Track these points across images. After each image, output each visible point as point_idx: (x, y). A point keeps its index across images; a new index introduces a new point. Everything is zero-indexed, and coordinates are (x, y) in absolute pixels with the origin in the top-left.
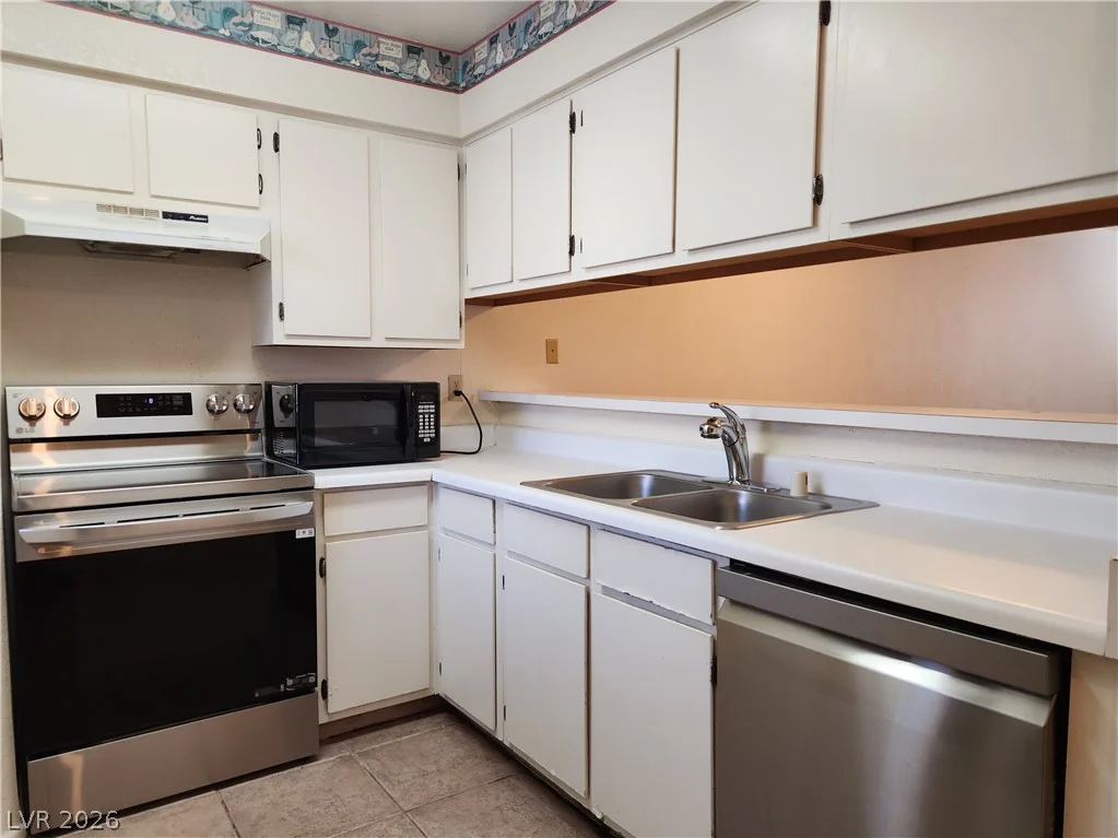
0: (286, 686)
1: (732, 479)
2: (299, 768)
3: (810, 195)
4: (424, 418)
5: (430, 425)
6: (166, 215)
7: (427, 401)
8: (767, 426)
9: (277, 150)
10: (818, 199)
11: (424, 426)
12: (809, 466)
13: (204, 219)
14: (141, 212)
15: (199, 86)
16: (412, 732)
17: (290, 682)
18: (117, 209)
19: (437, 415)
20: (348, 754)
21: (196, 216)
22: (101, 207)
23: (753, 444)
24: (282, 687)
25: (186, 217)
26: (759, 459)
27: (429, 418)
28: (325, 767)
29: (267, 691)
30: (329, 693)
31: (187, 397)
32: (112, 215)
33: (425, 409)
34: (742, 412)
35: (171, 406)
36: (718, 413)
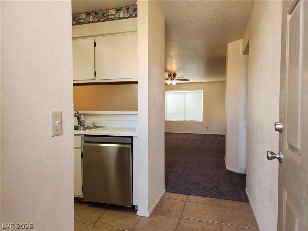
1: (79, 125)
3: (94, 74)
8: (85, 115)
10: (95, 75)
12: (94, 121)
23: (82, 118)
26: (84, 121)
34: (80, 112)
36: (76, 112)
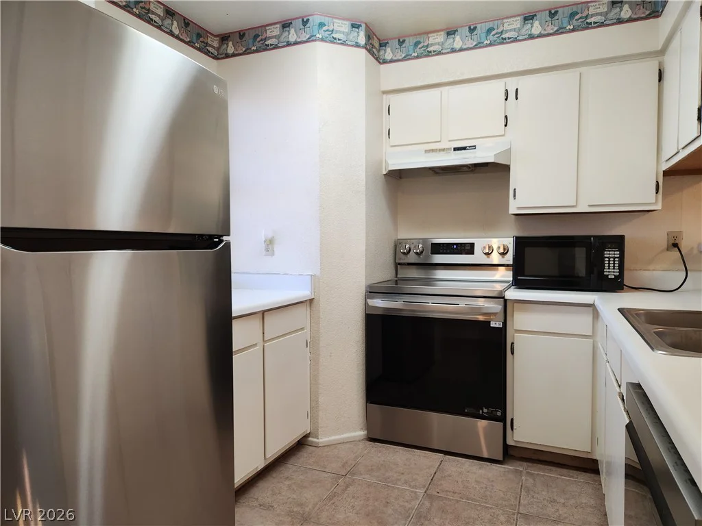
0: (483, 412)
2: (489, 464)
4: (609, 261)
5: (614, 266)
6: (455, 149)
7: (612, 249)
9: (517, 99)
11: (609, 266)
13: (474, 147)
14: (443, 150)
15: (472, 76)
16: (573, 477)
17: (485, 410)
18: (433, 151)
19: (622, 258)
20: (522, 469)
21: (470, 147)
22: (427, 151)
24: (481, 412)
25: (464, 148)
27: (614, 261)
28: (503, 470)
29: (472, 411)
30: (515, 428)
31: (472, 245)
32: (431, 154)
33: (611, 254)
35: (465, 250)
